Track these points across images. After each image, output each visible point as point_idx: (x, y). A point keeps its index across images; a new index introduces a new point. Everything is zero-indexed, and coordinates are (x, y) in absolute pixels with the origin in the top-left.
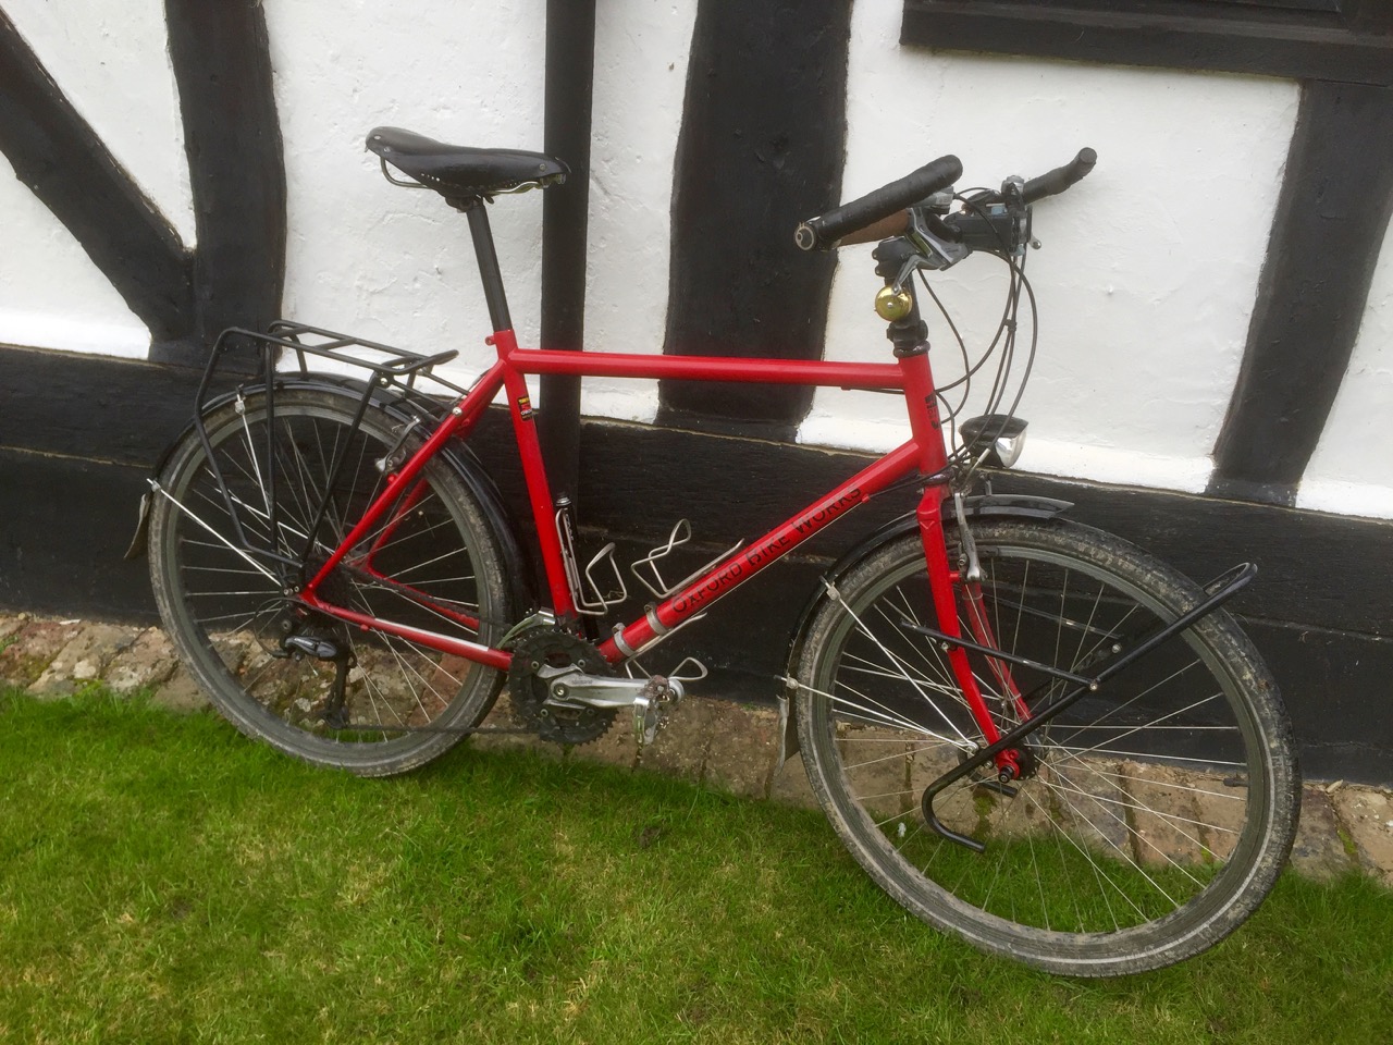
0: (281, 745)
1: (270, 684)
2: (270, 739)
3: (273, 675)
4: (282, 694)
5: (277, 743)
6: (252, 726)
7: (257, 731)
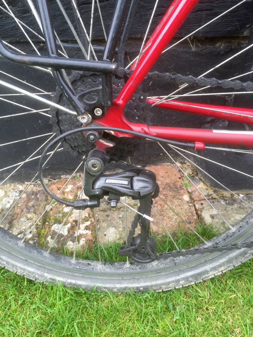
0: (73, 282)
1: (23, 219)
2: (61, 279)
3: (22, 211)
4: (37, 225)
5: (69, 281)
6: (39, 272)
7: (46, 275)
